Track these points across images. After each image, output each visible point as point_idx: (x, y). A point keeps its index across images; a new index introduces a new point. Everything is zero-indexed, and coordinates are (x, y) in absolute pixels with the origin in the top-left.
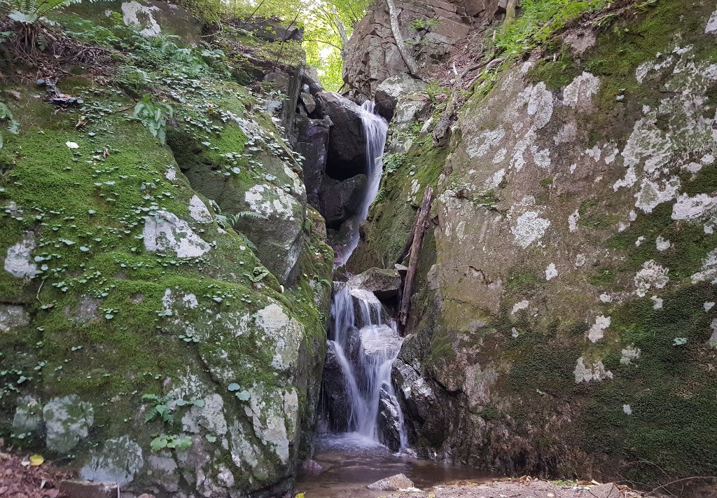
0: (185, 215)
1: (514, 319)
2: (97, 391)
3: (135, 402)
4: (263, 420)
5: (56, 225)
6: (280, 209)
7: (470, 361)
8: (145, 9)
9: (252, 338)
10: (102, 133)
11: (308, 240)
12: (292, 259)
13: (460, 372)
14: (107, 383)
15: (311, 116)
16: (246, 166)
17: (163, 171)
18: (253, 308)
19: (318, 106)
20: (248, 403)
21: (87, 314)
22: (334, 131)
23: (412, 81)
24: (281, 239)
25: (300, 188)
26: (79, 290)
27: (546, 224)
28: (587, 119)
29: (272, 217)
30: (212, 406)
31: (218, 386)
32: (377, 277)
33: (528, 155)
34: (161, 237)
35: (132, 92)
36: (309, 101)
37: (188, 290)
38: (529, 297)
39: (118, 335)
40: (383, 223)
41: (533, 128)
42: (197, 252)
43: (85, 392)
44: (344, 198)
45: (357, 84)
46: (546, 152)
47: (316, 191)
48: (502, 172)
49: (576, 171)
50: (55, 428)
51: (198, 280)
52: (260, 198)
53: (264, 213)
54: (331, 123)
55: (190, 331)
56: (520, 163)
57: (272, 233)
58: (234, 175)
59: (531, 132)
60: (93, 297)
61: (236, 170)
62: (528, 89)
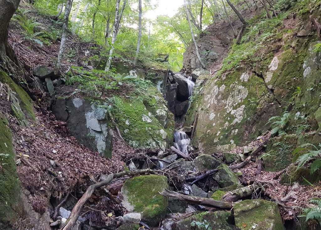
0: (148, 116)
1: (207, 134)
2: (139, 140)
3: (144, 142)
4: (161, 146)
5: (131, 117)
6: (163, 114)
7: (200, 142)
8: (134, 72)
9: (159, 134)
10: (134, 102)
11: (169, 120)
12: (165, 123)
13: (198, 144)
14: (140, 139)
15: (172, 83)
16: (156, 106)
17: (144, 108)
18: (159, 130)
19: (174, 79)
20: (159, 143)
21: (136, 130)
22: (179, 87)
23: (204, 70)
24: (163, 119)
25: (167, 109)
26: (135, 127)
27: (215, 115)
28: (223, 94)
29: (161, 115)
30: (154, 143)
31: (155, 141)
32: (186, 129)
33: (214, 101)
34: (145, 119)
35: (137, 94)
36: (171, 78)
37: (149, 127)
38: (210, 129)
39: (141, 133)
40: (190, 115)
41: (215, 95)
42: (150, 121)
43: (137, 140)
44: (182, 108)
45: (187, 69)
46: (216, 101)
47: (173, 106)
48: (209, 104)
49: (220, 105)
50: (134, 144)
51: (151, 126)
52: (159, 112)
53: (160, 115)
54: (178, 84)
55: (150, 133)
56: (212, 103)
57: (162, 118)
58: (154, 108)
59: (214, 96)
60: (137, 128)
61: (155, 107)
62: (215, 86)
